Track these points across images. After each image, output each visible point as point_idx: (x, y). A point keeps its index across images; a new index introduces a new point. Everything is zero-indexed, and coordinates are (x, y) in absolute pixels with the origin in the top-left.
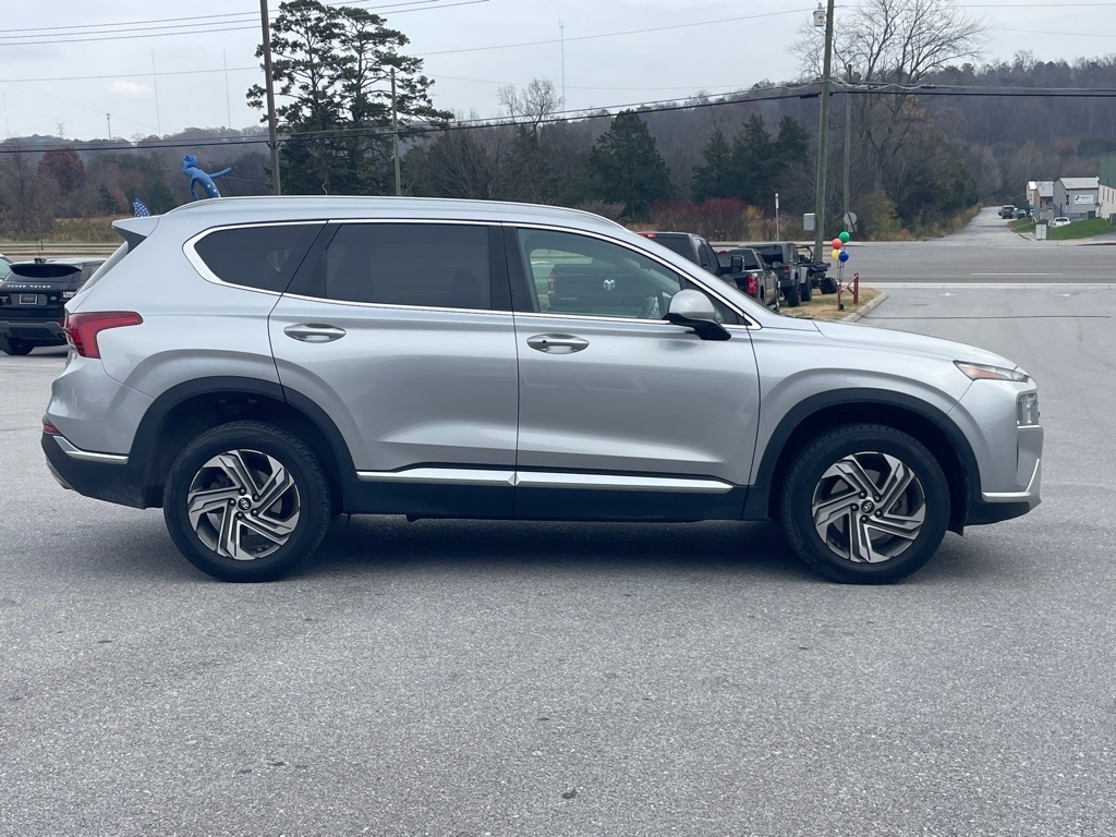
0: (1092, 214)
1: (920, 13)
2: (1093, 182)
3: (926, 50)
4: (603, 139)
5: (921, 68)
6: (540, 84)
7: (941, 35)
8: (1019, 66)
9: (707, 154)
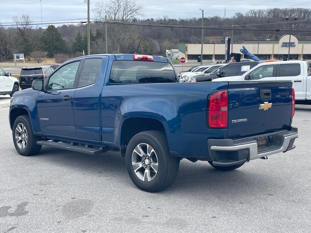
0: (177, 59)
1: (127, 3)
2: (177, 50)
3: (129, 13)
4: (44, 33)
5: (128, 17)
6: (25, 16)
7: (133, 9)
8: (165, 20)
9: (76, 39)
